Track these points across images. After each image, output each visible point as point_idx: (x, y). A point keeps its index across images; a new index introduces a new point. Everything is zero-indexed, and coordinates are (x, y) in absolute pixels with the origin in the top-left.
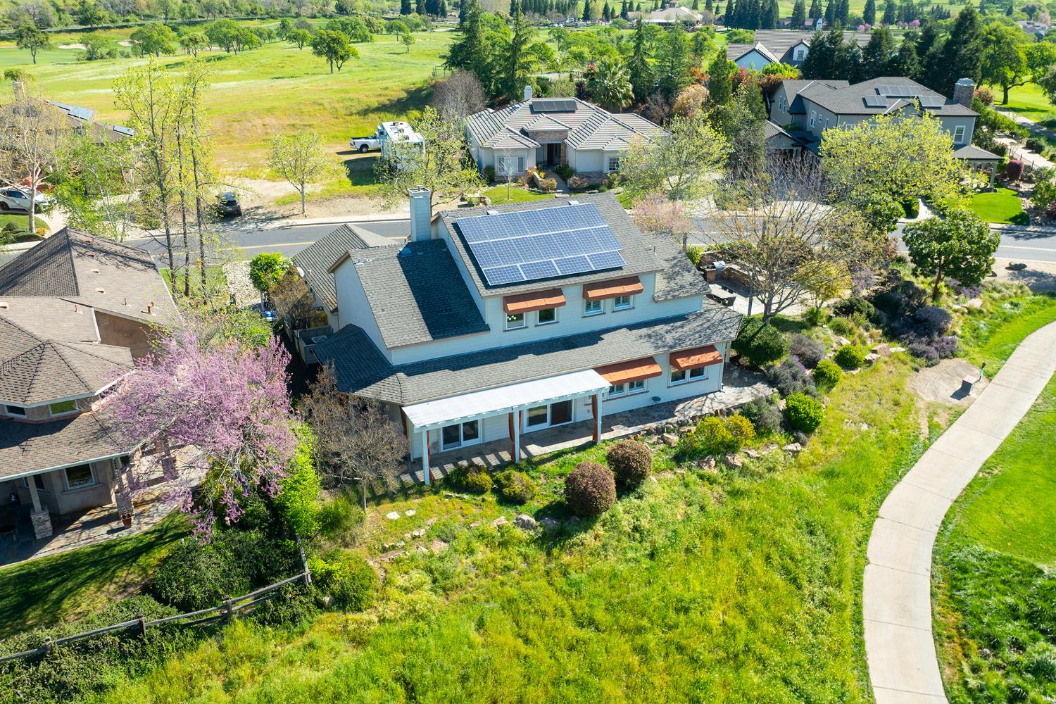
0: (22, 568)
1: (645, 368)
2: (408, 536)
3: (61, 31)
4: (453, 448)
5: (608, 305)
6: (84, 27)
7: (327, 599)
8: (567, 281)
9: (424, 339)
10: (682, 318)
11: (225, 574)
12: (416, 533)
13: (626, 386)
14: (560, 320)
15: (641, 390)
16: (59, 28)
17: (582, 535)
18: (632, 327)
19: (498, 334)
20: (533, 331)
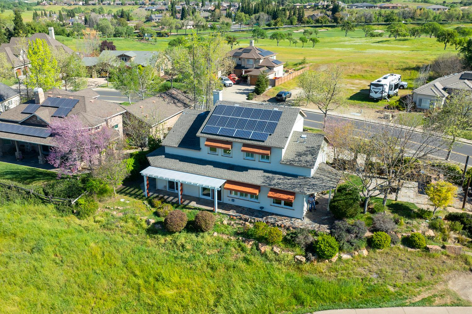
0: (46, 171)
1: (251, 189)
2: (116, 207)
3: (375, 24)
4: (171, 191)
5: (257, 157)
6: (385, 23)
7: (75, 211)
8: (237, 140)
9: (175, 146)
10: (295, 176)
11: (61, 191)
12: (119, 208)
13: (249, 195)
14: (233, 156)
15: (256, 200)
16: (375, 23)
17: (160, 236)
18: (265, 171)
19: (204, 153)
20: (219, 157)
